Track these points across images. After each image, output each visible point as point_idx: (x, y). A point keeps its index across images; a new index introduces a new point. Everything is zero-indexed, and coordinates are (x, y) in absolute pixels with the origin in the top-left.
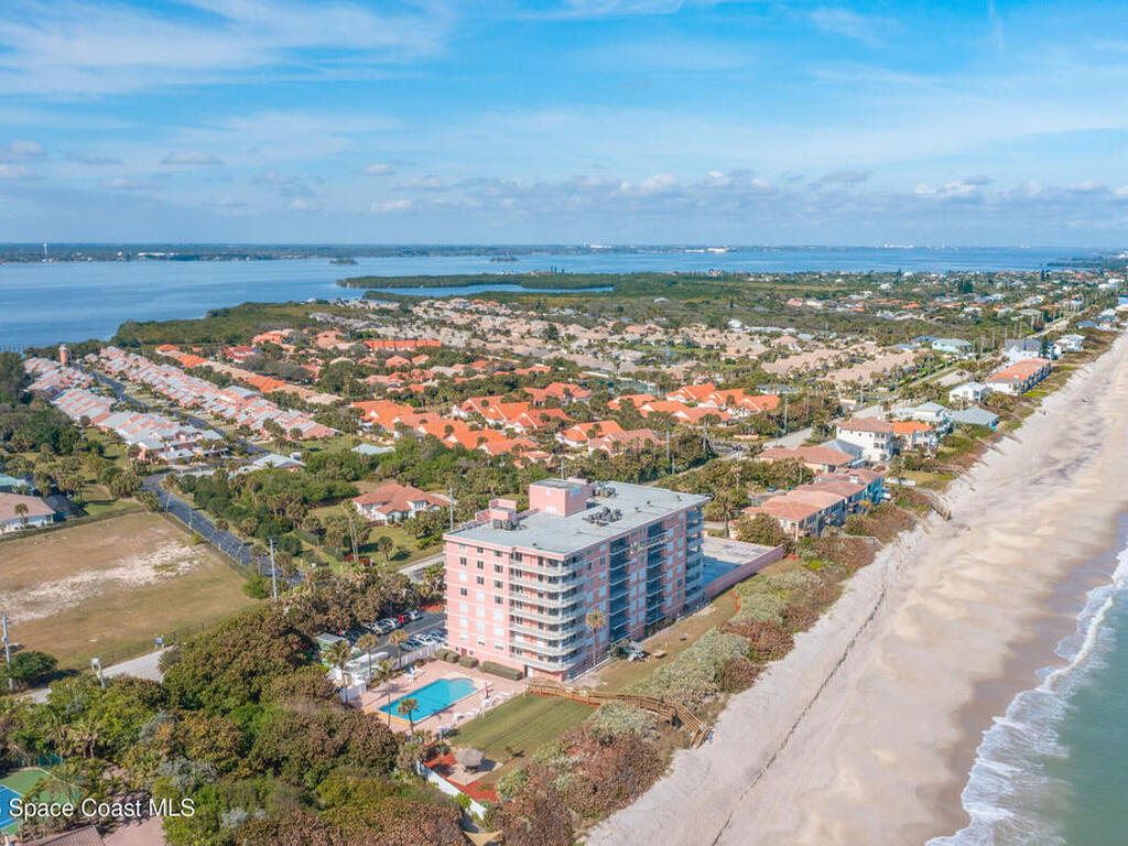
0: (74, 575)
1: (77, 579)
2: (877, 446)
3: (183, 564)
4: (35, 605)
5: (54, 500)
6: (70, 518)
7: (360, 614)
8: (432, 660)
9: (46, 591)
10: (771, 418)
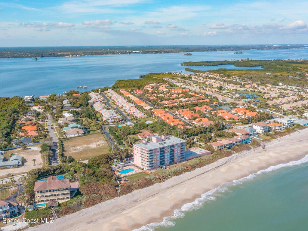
0: (83, 145)
1: (83, 146)
2: (261, 129)
3: (101, 145)
4: (75, 150)
5: (84, 130)
6: (87, 134)
7: (123, 157)
8: (131, 165)
9: (78, 148)
10: (246, 119)
